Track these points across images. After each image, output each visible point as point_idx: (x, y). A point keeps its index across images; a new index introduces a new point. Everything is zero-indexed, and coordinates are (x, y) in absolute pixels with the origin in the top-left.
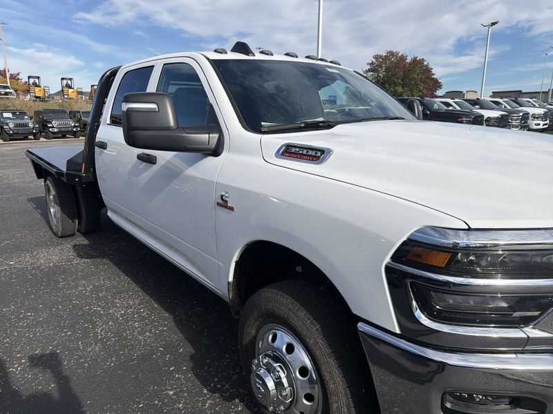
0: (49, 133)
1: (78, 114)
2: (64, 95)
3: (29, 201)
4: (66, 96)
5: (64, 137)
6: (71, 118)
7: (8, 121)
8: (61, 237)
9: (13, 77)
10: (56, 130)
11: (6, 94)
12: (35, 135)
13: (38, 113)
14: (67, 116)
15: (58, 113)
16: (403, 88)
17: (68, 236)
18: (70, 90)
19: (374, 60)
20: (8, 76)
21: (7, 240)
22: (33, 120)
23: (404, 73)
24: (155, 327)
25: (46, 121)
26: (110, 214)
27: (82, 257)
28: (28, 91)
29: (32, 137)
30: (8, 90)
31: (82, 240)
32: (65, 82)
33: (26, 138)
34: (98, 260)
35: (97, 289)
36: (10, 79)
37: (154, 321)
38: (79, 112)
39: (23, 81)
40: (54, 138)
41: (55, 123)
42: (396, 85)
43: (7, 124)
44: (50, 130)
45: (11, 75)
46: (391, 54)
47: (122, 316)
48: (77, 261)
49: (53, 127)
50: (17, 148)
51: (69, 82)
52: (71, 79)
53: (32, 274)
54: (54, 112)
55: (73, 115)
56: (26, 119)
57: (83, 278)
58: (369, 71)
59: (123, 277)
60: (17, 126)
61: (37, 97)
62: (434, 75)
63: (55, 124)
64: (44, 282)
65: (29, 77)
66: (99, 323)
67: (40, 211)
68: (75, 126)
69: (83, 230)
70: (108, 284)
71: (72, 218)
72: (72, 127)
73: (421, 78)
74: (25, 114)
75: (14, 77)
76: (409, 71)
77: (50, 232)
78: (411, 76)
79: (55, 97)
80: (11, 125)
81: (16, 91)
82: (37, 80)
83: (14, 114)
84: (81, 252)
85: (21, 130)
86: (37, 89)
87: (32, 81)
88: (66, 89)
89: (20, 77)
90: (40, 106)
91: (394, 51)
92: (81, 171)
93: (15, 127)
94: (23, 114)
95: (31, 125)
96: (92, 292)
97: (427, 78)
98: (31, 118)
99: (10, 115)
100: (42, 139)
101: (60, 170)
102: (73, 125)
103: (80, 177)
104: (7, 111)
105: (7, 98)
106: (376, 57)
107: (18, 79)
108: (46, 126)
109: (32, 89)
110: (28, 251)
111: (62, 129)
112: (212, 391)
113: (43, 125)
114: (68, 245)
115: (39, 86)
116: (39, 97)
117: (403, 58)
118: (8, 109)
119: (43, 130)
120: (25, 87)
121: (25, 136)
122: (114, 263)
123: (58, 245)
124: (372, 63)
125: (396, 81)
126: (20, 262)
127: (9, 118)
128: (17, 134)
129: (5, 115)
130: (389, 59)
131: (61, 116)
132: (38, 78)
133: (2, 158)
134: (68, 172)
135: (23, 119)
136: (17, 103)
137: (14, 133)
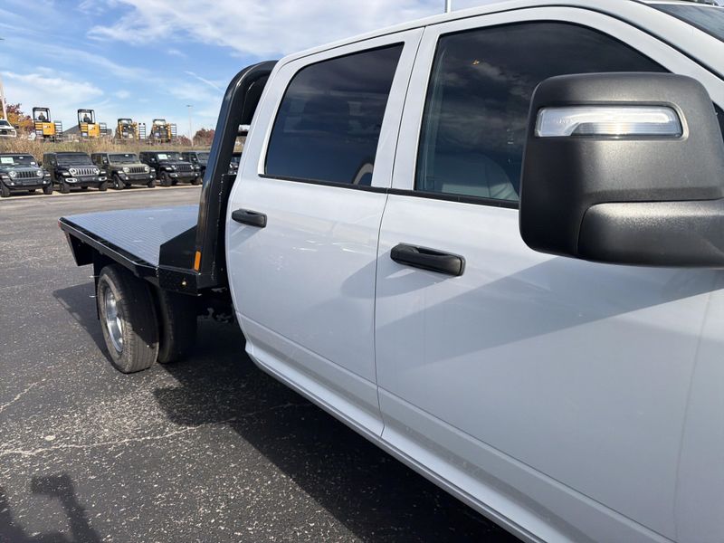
0: (65, 184)
1: (104, 158)
2: (82, 133)
3: (57, 297)
4: (85, 134)
5: (84, 189)
6: (95, 164)
7: (8, 169)
8: (129, 373)
9: (11, 110)
10: (74, 180)
11: (4, 132)
12: (45, 187)
13: (48, 157)
14: (89, 160)
15: (76, 157)
18: (90, 126)
20: (5, 109)
21: (34, 381)
22: (42, 167)
25: (60, 168)
26: (251, 349)
28: (32, 128)
29: (41, 191)
30: (6, 127)
31: (167, 380)
32: (82, 115)
33: (32, 192)
36: (7, 112)
38: (105, 155)
39: (25, 115)
40: (72, 191)
41: (73, 171)
43: (7, 173)
44: (67, 180)
45: (9, 107)
48: (173, 430)
49: (71, 176)
50: (21, 206)
51: (89, 115)
52: (91, 112)
53: (95, 470)
54: (69, 155)
55: (97, 159)
56: (33, 167)
60: (20, 175)
61: (45, 136)
63: (74, 173)
64: (123, 491)
65: (34, 109)
67: (78, 317)
68: (100, 175)
69: (165, 359)
71: (150, 342)
72: (95, 176)
74: (31, 158)
75: (13, 110)
77: (106, 362)
79: (69, 135)
80: (13, 175)
81: (17, 127)
82: (45, 114)
83: (15, 158)
84: (173, 407)
85: (26, 181)
86: (45, 125)
87: (38, 114)
88: (85, 124)
89: (20, 110)
90: (51, 148)
92: (192, 266)
93: (17, 177)
94: (28, 158)
95: (40, 174)
98: (40, 165)
99: (10, 160)
100: (55, 193)
101: (143, 261)
102: (98, 173)
103: (191, 279)
104: (6, 155)
105: (5, 138)
107: (18, 113)
108: (61, 174)
109: (38, 124)
110: (76, 407)
111: (84, 179)
113: (55, 173)
114: (145, 391)
115: (47, 121)
116: (48, 136)
118: (7, 152)
119: (56, 180)
120: (26, 123)
121: (31, 188)
123: (127, 390)
126: (63, 433)
127: (10, 165)
128: (21, 186)
129: (4, 160)
131: (80, 160)
132: (47, 110)
133: (2, 222)
134: (165, 267)
135: (28, 165)
136: (19, 144)
137: (16, 186)
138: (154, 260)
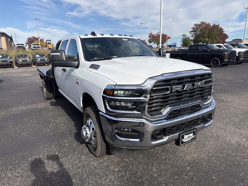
8: (47, 99)
11: (38, 47)
12: (47, 63)
13: (49, 55)
16: (208, 39)
17: (49, 99)
19: (194, 26)
20: (39, 40)
21: (30, 100)
22: (47, 58)
23: (209, 31)
24: (68, 125)
26: (59, 90)
27: (52, 105)
28: (46, 46)
29: (46, 64)
30: (39, 46)
31: (54, 100)
33: (44, 65)
34: (57, 107)
35: (54, 115)
37: (68, 124)
39: (45, 42)
42: (205, 37)
43: (37, 60)
45: (41, 40)
46: (203, 23)
47: (59, 122)
48: (50, 107)
53: (35, 110)
57: (50, 112)
58: (192, 31)
59: (64, 111)
60: (41, 60)
61: (49, 48)
62: (224, 32)
64: (38, 112)
65: (47, 40)
66: (51, 124)
67: (42, 91)
69: (54, 97)
70: (58, 113)
71: (50, 92)
73: (217, 34)
75: (42, 41)
76: (211, 30)
77: (44, 98)
78: (213, 33)
80: (39, 60)
81: (42, 46)
82: (50, 42)
83: (40, 55)
84: (52, 104)
85: (42, 62)
86: (50, 45)
87: (48, 42)
89: (44, 40)
90: (50, 52)
91: (204, 22)
92: (50, 75)
93: (40, 60)
94: (43, 55)
95: (46, 60)
96: (52, 116)
97: (221, 34)
98: (46, 57)
103: (50, 77)
104: (37, 54)
105: (38, 49)
106: (195, 25)
107: (43, 41)
109: (48, 45)
110: (35, 104)
112: (78, 142)
114: (48, 102)
115: (50, 44)
116: (51, 48)
117: (208, 25)
120: (46, 44)
122: (62, 108)
123: (45, 102)
124: (194, 28)
125: (205, 35)
126: (32, 106)
127: (38, 57)
128: (41, 63)
129: (37, 56)
130: (202, 26)
132: (50, 40)
134: (47, 76)
135: (43, 57)
136: (42, 51)
137: (40, 63)
138: (45, 74)
